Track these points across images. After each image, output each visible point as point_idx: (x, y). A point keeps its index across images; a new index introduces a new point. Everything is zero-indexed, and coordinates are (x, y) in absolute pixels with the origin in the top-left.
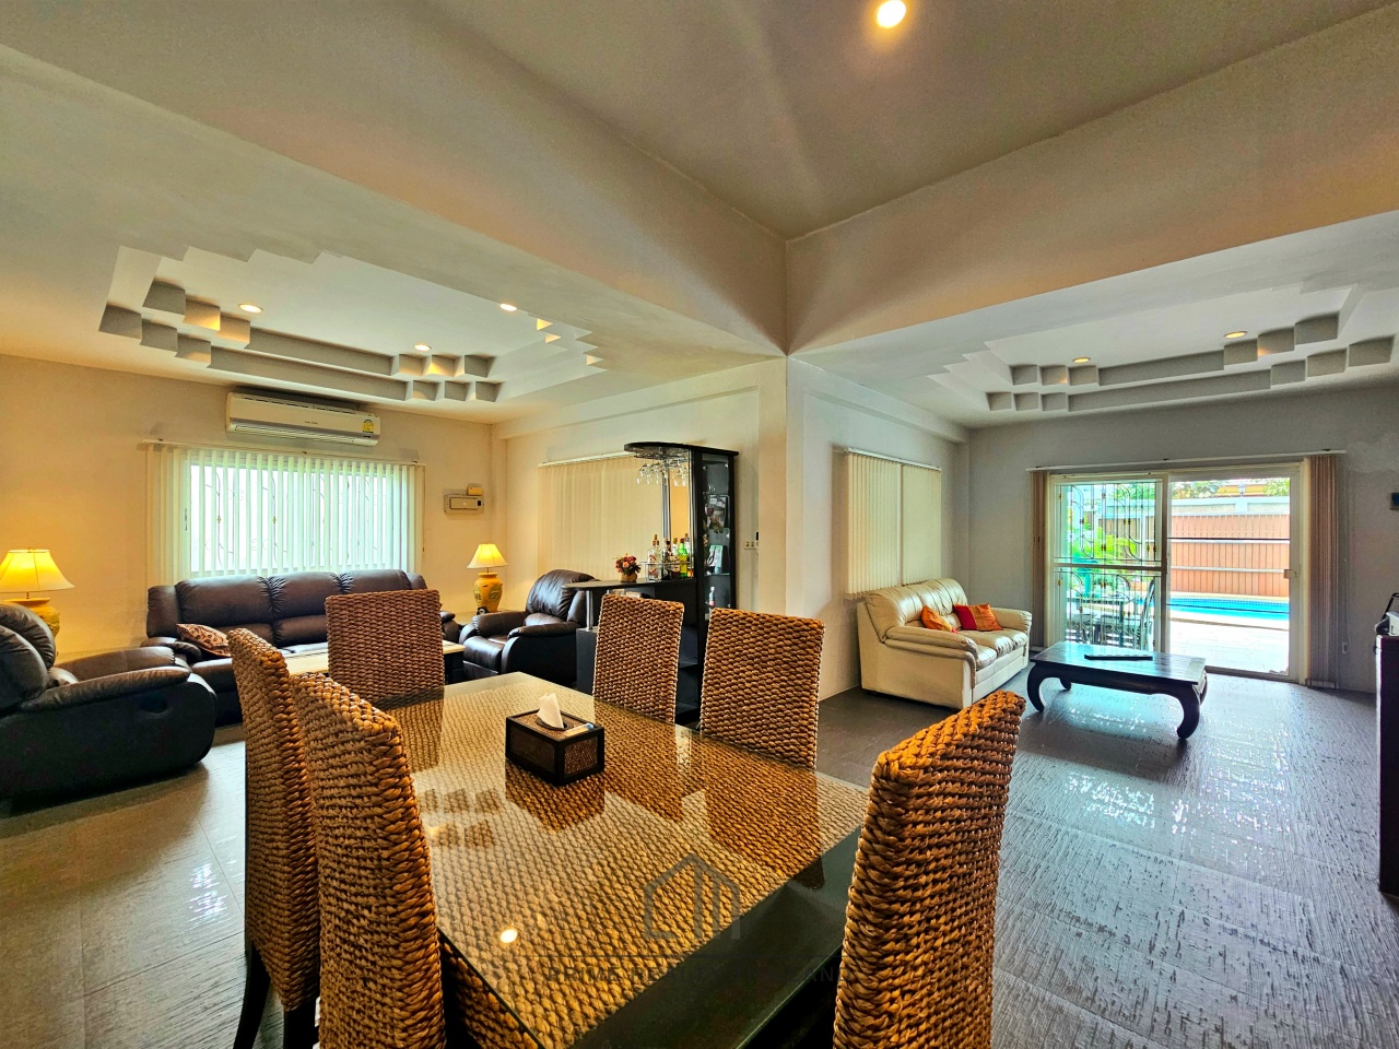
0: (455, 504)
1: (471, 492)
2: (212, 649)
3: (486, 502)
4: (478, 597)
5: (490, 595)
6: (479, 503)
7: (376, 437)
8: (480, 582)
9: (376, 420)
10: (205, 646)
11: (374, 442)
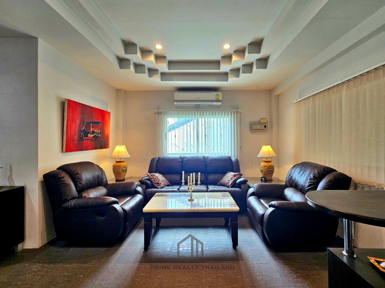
0: (254, 127)
1: (261, 121)
2: (155, 184)
3: (268, 126)
4: (262, 171)
5: (267, 171)
6: (265, 127)
7: (220, 101)
8: (263, 164)
9: (220, 94)
10: (153, 182)
11: (220, 103)
